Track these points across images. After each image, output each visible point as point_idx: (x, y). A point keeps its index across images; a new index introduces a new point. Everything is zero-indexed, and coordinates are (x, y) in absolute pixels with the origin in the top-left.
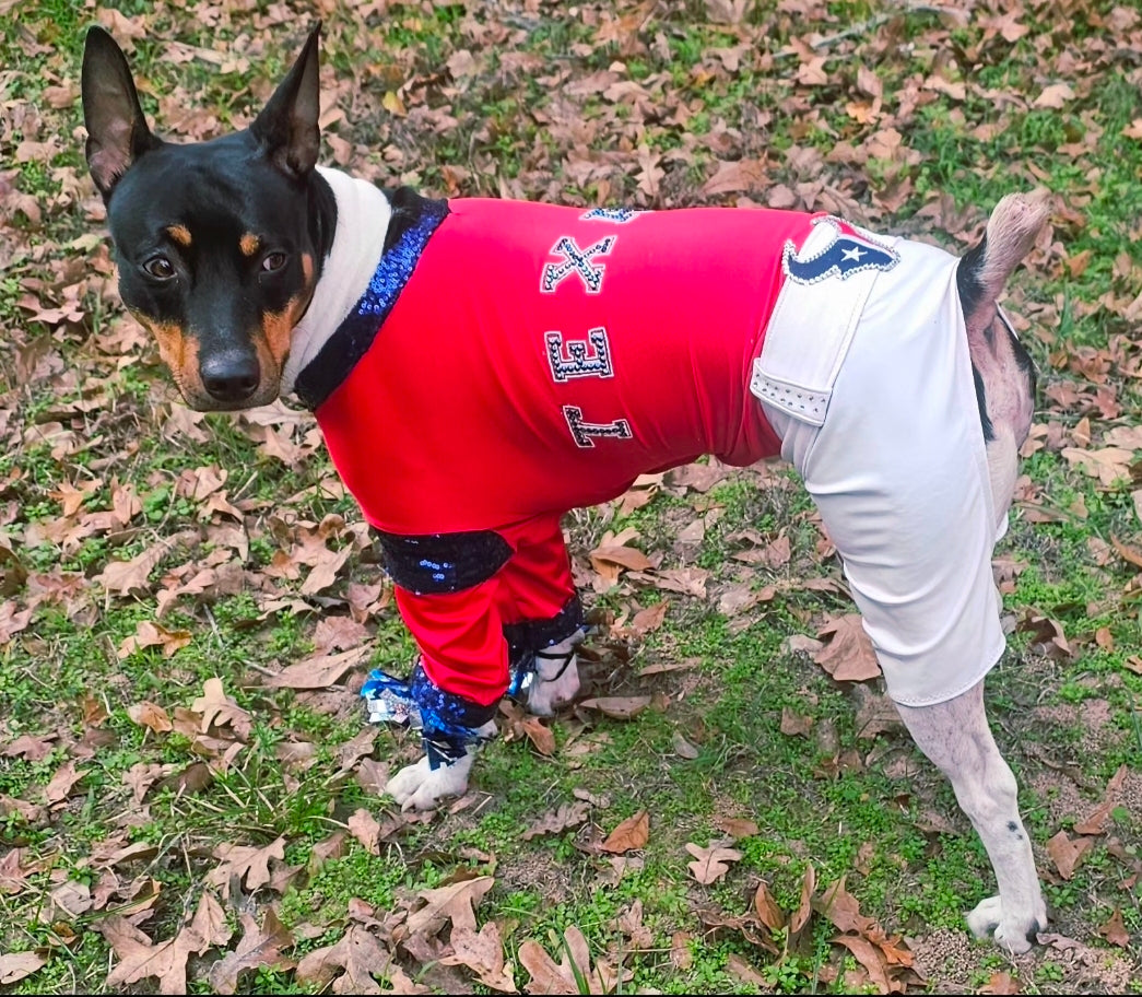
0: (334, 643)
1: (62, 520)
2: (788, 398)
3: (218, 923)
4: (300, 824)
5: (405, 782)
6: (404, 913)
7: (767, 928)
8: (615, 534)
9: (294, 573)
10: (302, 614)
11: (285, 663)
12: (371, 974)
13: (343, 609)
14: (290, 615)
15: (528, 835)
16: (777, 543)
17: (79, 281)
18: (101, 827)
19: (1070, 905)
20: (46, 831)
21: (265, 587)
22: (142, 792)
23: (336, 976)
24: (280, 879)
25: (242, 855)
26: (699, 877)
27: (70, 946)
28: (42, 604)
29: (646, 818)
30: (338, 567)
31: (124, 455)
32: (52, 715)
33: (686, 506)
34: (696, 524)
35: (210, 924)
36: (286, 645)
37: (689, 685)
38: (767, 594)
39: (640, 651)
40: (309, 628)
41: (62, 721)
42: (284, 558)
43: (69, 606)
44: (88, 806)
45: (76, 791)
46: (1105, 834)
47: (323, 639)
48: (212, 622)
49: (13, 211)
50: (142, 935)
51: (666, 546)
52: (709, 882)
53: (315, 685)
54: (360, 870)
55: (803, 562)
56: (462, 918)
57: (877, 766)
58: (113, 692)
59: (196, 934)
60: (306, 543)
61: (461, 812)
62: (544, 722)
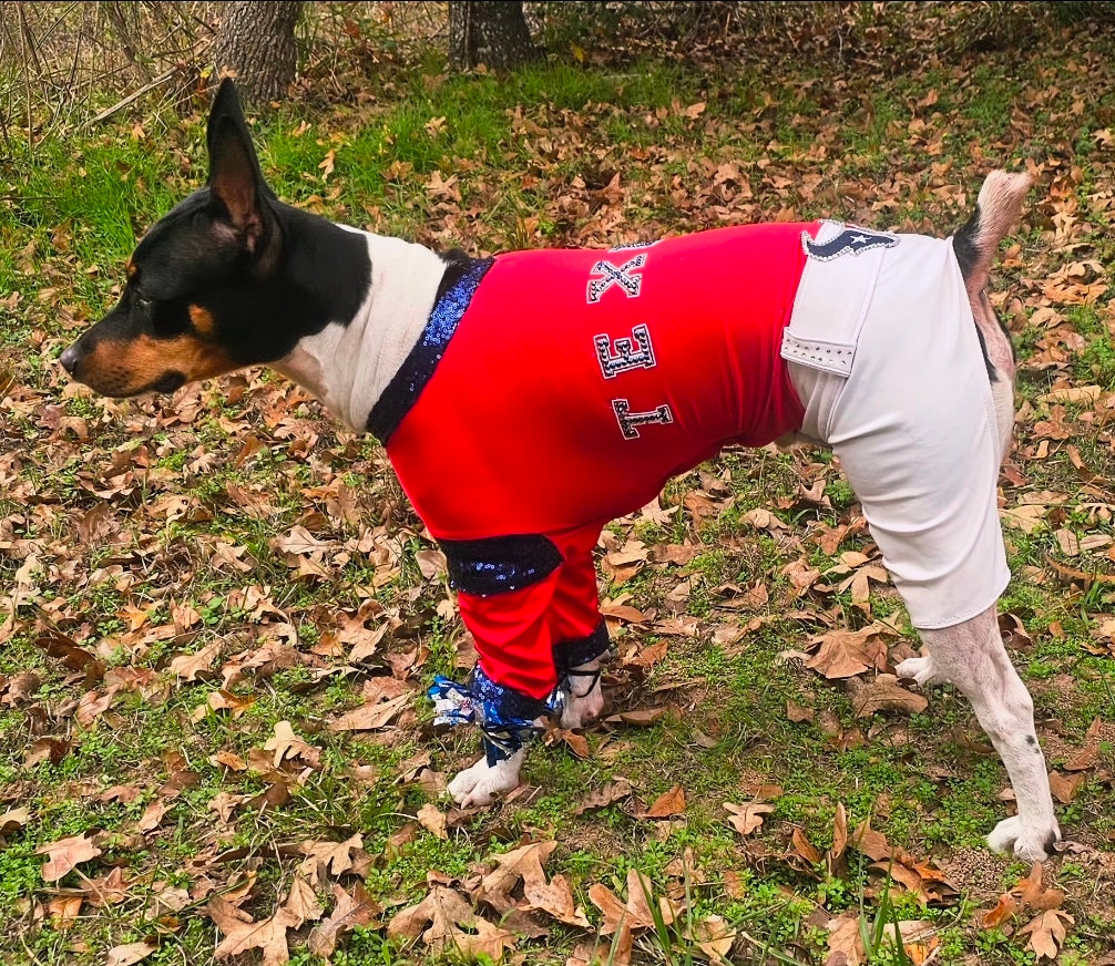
0: (382, 695)
1: (130, 634)
2: (818, 355)
3: (310, 903)
4: (373, 822)
5: (463, 782)
6: (478, 878)
7: (806, 861)
8: (612, 599)
9: (338, 651)
10: (350, 676)
11: (338, 715)
12: (457, 925)
13: (386, 671)
14: (341, 677)
15: (580, 811)
16: (755, 591)
17: (125, 471)
18: (191, 846)
19: (1075, 822)
20: (143, 853)
21: (315, 662)
22: (227, 814)
23: (424, 929)
24: (360, 866)
25: (326, 849)
26: (739, 827)
27: (177, 933)
28: (119, 692)
29: (681, 792)
30: (377, 640)
31: (177, 586)
32: (138, 771)
33: (669, 575)
34: (680, 587)
35: (302, 902)
36: (338, 700)
37: (697, 698)
38: (755, 625)
39: (652, 674)
40: (357, 688)
41: (146, 775)
42: (330, 639)
43: (143, 694)
44: (179, 831)
45: (167, 821)
46: (1094, 768)
47: (371, 694)
48: (272, 690)
49: (64, 429)
50: (243, 914)
51: (657, 604)
52: (747, 832)
53: (368, 727)
54: (432, 852)
55: (781, 602)
56: (532, 874)
57: (879, 738)
58: (190, 748)
59: (291, 912)
60: (347, 627)
61: (515, 801)
62: (575, 731)
